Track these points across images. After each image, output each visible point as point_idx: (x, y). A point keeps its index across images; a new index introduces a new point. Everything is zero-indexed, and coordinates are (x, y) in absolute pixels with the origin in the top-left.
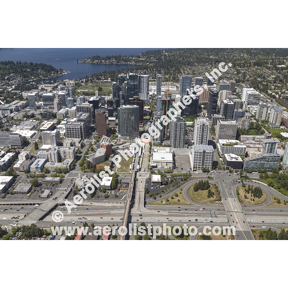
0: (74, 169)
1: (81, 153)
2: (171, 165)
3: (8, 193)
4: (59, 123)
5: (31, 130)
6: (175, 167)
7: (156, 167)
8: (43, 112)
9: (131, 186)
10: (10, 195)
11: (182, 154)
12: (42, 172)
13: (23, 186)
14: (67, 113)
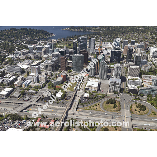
0: (45, 87)
5: (27, 65)
6: (99, 90)
7: (88, 89)
8: (35, 56)
9: (72, 98)
10: (9, 98)
11: (105, 83)
12: (28, 87)
14: (48, 57)
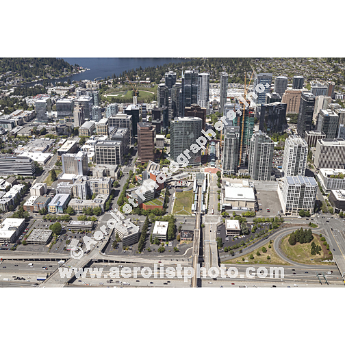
0: (110, 209)
1: (118, 186)
2: (252, 206)
3: (20, 243)
4: (83, 142)
5: (44, 152)
6: (257, 209)
7: (230, 208)
8: (59, 127)
9: (197, 235)
10: (21, 246)
11: (266, 189)
12: (64, 213)
13: (40, 233)
14: (93, 128)
